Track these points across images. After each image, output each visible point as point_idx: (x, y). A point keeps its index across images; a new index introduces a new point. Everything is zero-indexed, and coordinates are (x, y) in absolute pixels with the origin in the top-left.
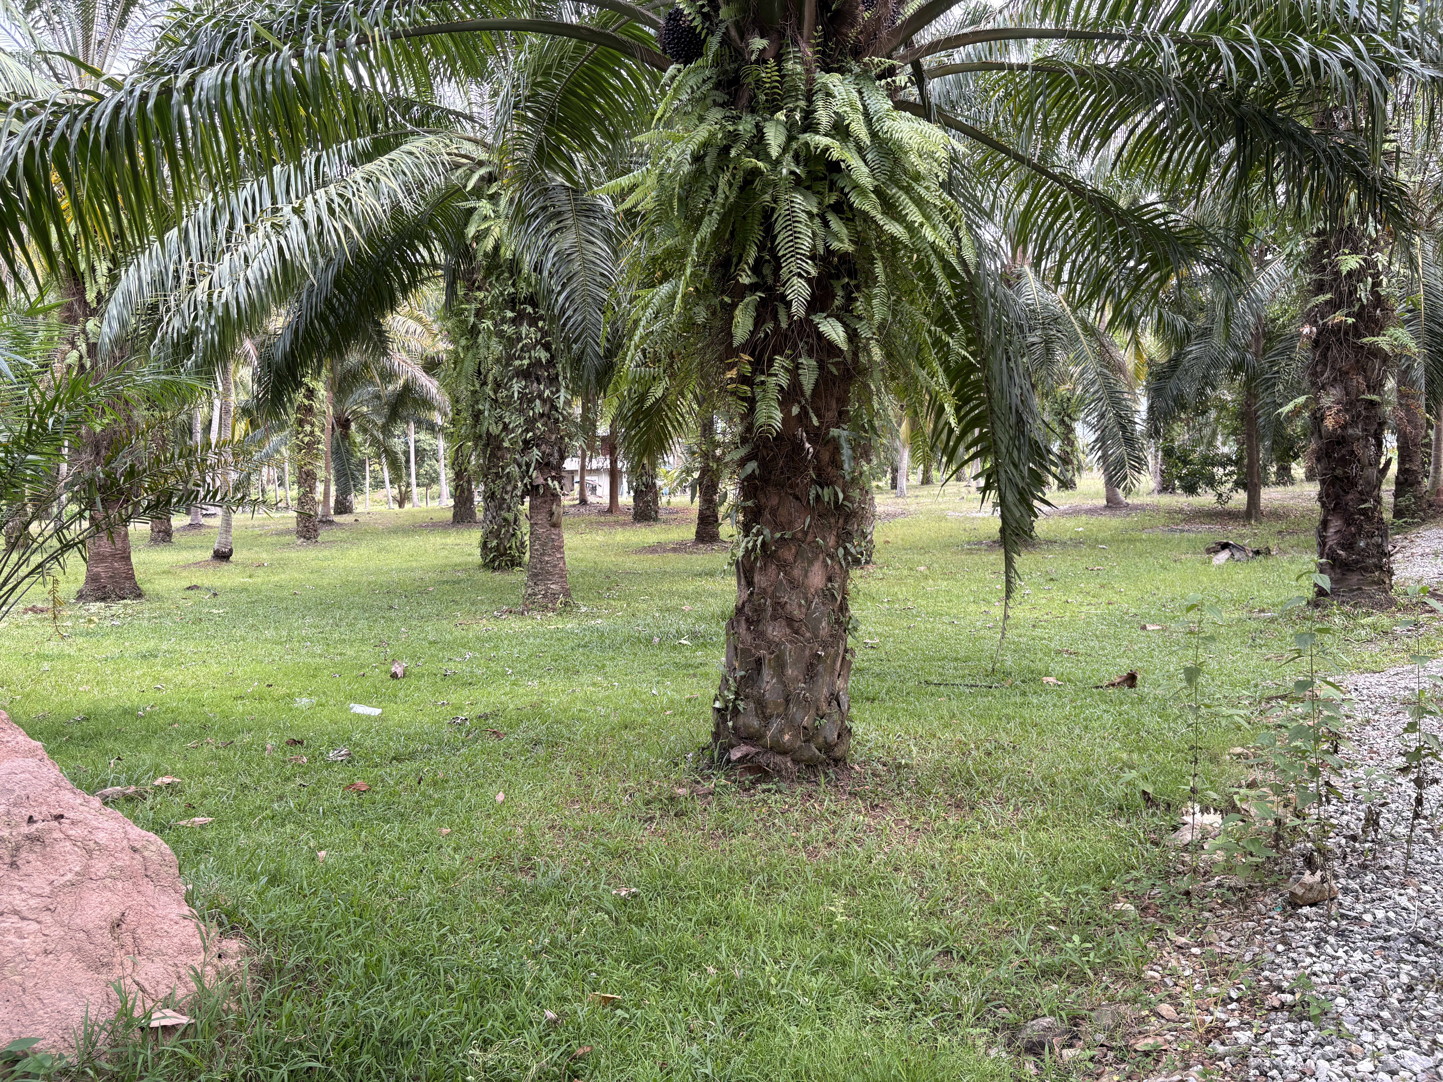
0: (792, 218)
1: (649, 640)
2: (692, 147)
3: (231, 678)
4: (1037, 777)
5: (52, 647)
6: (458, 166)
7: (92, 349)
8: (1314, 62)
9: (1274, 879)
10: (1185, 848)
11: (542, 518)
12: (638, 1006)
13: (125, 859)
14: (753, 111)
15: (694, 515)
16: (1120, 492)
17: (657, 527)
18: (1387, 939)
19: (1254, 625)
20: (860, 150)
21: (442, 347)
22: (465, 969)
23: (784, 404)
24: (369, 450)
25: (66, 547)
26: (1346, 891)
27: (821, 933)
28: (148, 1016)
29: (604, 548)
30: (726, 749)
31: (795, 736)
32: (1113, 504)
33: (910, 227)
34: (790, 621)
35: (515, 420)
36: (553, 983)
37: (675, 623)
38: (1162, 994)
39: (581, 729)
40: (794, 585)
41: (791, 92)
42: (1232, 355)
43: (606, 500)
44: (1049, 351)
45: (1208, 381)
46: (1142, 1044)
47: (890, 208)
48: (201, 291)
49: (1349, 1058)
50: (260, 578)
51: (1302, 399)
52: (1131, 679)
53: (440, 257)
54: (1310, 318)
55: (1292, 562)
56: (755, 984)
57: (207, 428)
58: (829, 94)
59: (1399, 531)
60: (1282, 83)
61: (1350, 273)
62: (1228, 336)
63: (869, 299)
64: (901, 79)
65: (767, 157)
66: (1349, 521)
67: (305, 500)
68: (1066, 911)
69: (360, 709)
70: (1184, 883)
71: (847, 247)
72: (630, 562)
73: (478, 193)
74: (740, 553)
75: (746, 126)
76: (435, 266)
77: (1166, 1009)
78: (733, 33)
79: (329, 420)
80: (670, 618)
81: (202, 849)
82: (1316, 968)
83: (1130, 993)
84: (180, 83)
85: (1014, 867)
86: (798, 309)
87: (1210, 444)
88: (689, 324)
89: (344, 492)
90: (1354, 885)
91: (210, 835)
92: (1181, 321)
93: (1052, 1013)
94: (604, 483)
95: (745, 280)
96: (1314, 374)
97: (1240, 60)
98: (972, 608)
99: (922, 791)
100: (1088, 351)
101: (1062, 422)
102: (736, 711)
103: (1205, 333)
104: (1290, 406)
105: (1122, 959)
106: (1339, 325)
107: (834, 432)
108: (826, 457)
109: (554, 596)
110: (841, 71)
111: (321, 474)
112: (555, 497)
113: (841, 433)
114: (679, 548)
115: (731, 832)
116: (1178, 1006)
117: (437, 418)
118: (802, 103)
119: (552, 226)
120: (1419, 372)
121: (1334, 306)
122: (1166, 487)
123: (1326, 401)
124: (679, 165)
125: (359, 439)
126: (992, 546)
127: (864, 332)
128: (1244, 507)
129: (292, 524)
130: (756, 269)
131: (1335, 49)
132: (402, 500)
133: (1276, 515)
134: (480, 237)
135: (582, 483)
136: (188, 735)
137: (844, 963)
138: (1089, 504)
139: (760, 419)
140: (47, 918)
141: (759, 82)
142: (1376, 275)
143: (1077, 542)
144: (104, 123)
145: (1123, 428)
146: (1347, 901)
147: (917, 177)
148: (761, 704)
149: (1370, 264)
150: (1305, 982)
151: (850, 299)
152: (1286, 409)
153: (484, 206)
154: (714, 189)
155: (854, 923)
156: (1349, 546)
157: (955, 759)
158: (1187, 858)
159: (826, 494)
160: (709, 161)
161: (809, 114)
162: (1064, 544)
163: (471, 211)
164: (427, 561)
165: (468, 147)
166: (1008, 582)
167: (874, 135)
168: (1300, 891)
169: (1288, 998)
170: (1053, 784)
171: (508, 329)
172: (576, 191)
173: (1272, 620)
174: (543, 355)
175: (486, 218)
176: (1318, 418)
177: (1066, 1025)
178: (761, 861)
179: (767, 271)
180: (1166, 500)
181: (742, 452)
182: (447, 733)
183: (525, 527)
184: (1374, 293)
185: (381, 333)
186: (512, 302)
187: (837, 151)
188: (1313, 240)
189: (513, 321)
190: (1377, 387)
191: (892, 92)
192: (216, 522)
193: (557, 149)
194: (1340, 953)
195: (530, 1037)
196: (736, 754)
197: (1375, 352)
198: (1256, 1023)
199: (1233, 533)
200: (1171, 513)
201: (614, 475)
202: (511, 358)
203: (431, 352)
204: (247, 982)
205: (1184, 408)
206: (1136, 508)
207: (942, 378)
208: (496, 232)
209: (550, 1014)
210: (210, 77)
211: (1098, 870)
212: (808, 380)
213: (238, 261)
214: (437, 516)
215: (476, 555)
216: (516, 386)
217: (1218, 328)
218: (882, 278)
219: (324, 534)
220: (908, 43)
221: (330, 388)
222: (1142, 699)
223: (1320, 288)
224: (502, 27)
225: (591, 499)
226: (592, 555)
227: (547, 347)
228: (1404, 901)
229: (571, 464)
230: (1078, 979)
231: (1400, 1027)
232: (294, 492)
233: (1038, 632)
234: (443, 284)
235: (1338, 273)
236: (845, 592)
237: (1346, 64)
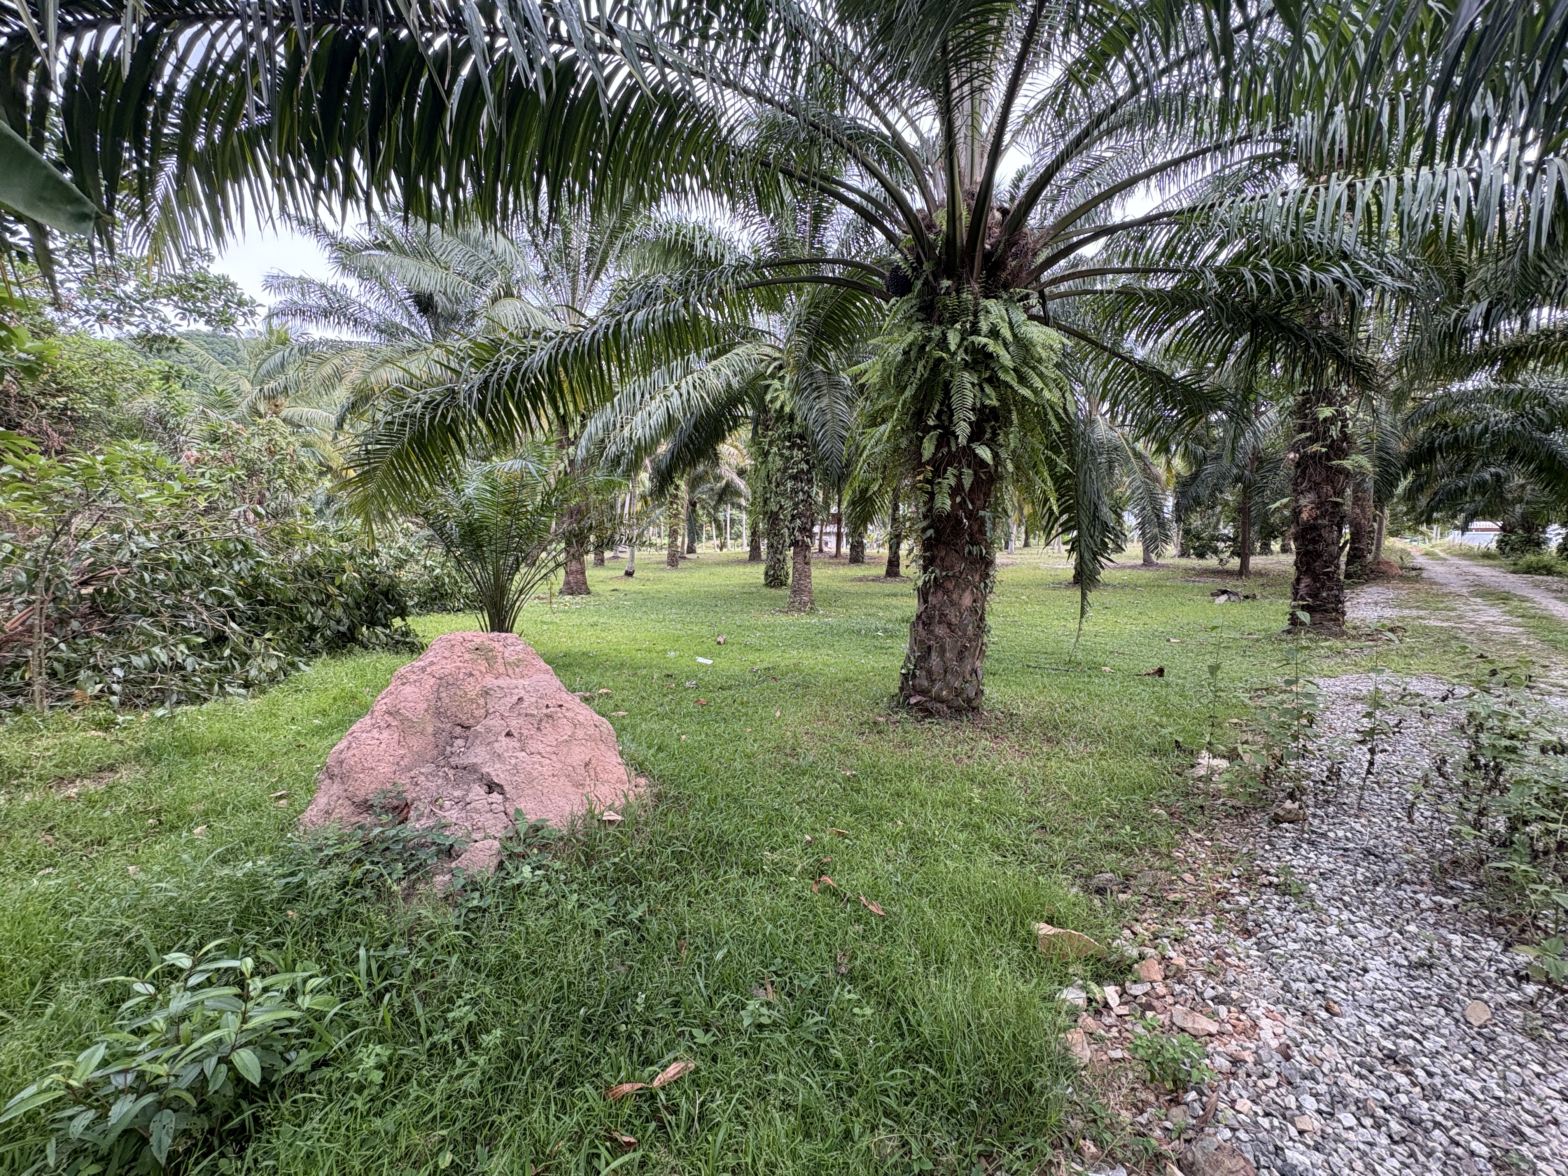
0: (961, 386)
1: (859, 631)
2: (904, 345)
3: (635, 639)
4: (1099, 727)
5: (547, 618)
6: (762, 361)
7: (572, 462)
8: (1313, 282)
9: (1262, 803)
10: (1200, 779)
11: (800, 559)
12: (857, 838)
13: (591, 731)
14: (940, 323)
15: (886, 561)
16: (1153, 556)
17: (863, 567)
18: (1346, 850)
19: (1245, 643)
20: (1006, 345)
21: (748, 463)
22: (761, 807)
23: (952, 496)
24: (705, 519)
25: (558, 565)
26: (1314, 816)
27: (964, 808)
28: (602, 814)
29: (832, 578)
30: (907, 697)
31: (950, 693)
32: (1147, 563)
33: (1035, 391)
34: (949, 625)
35: (788, 504)
36: (809, 820)
37: (874, 623)
38: (1185, 868)
39: (822, 680)
40: (953, 604)
41: (965, 311)
42: (1235, 471)
43: (834, 550)
44: (1111, 468)
45: (1218, 488)
46: (1172, 897)
47: (1022, 380)
48: (626, 432)
49: (1321, 924)
50: (649, 587)
51: (1285, 500)
52: (1160, 672)
53: (750, 413)
54: (1294, 448)
55: (1271, 604)
56: (925, 833)
57: (623, 506)
58: (988, 312)
59: (1349, 586)
60: (1289, 296)
61: (1325, 420)
62: (1233, 460)
63: (1007, 434)
64: (1033, 301)
65: (948, 351)
66: (1315, 579)
67: (672, 544)
68: (1120, 811)
69: (701, 660)
70: (1199, 801)
71: (995, 403)
72: (848, 586)
73: (772, 376)
74: (920, 583)
75: (936, 332)
76: (747, 417)
77: (1188, 877)
78: (931, 278)
79: (686, 503)
80: (872, 620)
81: (624, 729)
82: (1294, 863)
83: (1164, 864)
84: (626, 319)
85: (1086, 781)
86: (962, 441)
87: (1216, 528)
88: (896, 449)
89: (692, 542)
90: (1320, 812)
91: (626, 722)
92: (1200, 450)
93: (1112, 871)
94: (832, 541)
95: (931, 423)
96: (1296, 484)
97: (1259, 282)
98: (1056, 622)
99: (1026, 730)
100: (1137, 468)
101: (1115, 512)
102: (914, 676)
103: (1218, 457)
104: (1278, 504)
105: (1158, 843)
106: (1315, 453)
107: (981, 513)
108: (976, 528)
109: (805, 604)
110: (996, 297)
111: (681, 532)
112: (808, 547)
113: (986, 514)
114: (876, 579)
115: (910, 745)
116: (1196, 876)
117: (743, 502)
118: (971, 318)
119: (815, 394)
120: (1369, 484)
121: (1312, 440)
122: (1184, 554)
123: (1303, 502)
124: (895, 356)
125: (701, 512)
126: (1068, 586)
127: (1003, 455)
128: (1237, 568)
129: (665, 558)
130: (938, 417)
131: (1329, 271)
132: (722, 546)
133: (1259, 574)
134: (772, 401)
135: (820, 540)
136: (614, 668)
137: (978, 827)
138: (1132, 562)
139: (938, 504)
140: (554, 757)
141: (945, 307)
142: (1345, 420)
143: (1123, 586)
144: (588, 339)
145: (1158, 516)
146: (1316, 822)
147: (1040, 361)
148: (929, 673)
149: (1341, 413)
150: (1288, 870)
151: (995, 435)
152: (1273, 506)
153: (776, 383)
154: (915, 370)
155: (985, 805)
156: (1315, 596)
157: (1047, 713)
158: (1201, 785)
159: (975, 550)
160: (913, 354)
161: (975, 324)
162: (1114, 586)
163: (768, 386)
164: (735, 581)
165: (768, 350)
166: (1083, 608)
167: (1015, 336)
168: (1282, 813)
169: (1275, 880)
170: (1110, 732)
171: (786, 452)
172: (829, 374)
173: (1258, 640)
174: (805, 467)
175: (776, 390)
176: (1296, 513)
177: (1122, 879)
178: (928, 763)
179: (944, 418)
180: (1184, 562)
181: (925, 524)
182: (749, 677)
183: (790, 564)
184: (1342, 431)
185: (716, 454)
186: (789, 437)
187: (992, 346)
188: (1299, 398)
189: (789, 448)
190: (1340, 493)
191: (1027, 309)
192: (627, 555)
193: (819, 350)
194: (1312, 855)
195: (797, 849)
196: (913, 701)
197: (1342, 471)
198: (1252, 893)
199: (1230, 584)
200: (1186, 570)
201: (839, 536)
202: (786, 469)
203: (742, 465)
204: (649, 801)
205: (1199, 504)
206: (1163, 566)
207: (1050, 483)
208: (782, 397)
209: (808, 838)
210: (640, 316)
211: (1141, 787)
212: (967, 482)
213: (645, 415)
214: (740, 557)
215: (762, 580)
216: (789, 485)
217: (1227, 454)
218: (1016, 422)
219: (681, 564)
220: (1037, 279)
221: (687, 485)
222: (1168, 685)
223: (1303, 429)
224: (792, 281)
225: (825, 549)
226: (825, 581)
227: (807, 462)
228: (1358, 827)
229: (816, 529)
230: (1129, 853)
231: (1358, 908)
232: (666, 541)
233: (1098, 639)
234: (750, 427)
235: (1317, 419)
236: (983, 609)
237: (1335, 281)
